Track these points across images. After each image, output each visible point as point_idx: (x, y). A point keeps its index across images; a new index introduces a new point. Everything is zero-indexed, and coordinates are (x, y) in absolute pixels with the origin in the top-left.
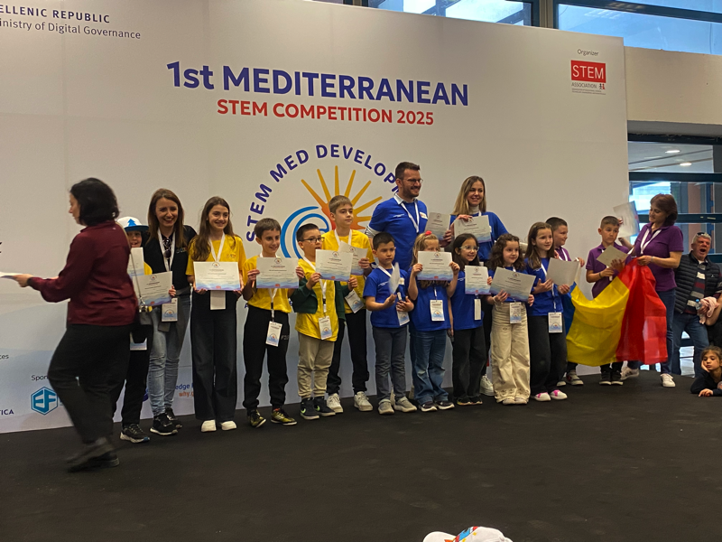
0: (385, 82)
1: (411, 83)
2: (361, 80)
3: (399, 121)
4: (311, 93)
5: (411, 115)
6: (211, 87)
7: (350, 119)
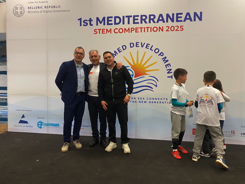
0: (161, 15)
1: (173, 14)
2: (150, 16)
3: (167, 31)
4: (129, 23)
5: (173, 28)
6: (92, 25)
7: (144, 32)
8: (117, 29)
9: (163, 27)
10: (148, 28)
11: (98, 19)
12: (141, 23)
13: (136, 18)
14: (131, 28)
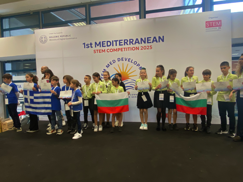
0: (137, 39)
1: (145, 38)
2: (130, 40)
3: (141, 49)
4: (116, 45)
5: (145, 47)
6: (92, 47)
7: (127, 50)
8: (109, 49)
9: (138, 47)
10: (129, 48)
11: (96, 43)
12: (125, 45)
13: (121, 41)
14: (118, 49)
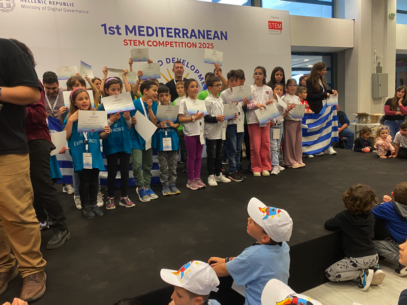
0: (193, 31)
1: (204, 31)
2: (183, 30)
3: (200, 47)
4: (163, 36)
5: (204, 45)
6: (120, 34)
7: (179, 47)
8: (151, 41)
9: (196, 43)
10: (182, 43)
11: (127, 27)
12: (175, 37)
13: (169, 31)
14: (166, 42)
